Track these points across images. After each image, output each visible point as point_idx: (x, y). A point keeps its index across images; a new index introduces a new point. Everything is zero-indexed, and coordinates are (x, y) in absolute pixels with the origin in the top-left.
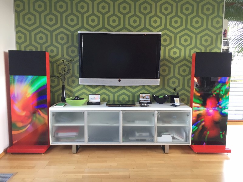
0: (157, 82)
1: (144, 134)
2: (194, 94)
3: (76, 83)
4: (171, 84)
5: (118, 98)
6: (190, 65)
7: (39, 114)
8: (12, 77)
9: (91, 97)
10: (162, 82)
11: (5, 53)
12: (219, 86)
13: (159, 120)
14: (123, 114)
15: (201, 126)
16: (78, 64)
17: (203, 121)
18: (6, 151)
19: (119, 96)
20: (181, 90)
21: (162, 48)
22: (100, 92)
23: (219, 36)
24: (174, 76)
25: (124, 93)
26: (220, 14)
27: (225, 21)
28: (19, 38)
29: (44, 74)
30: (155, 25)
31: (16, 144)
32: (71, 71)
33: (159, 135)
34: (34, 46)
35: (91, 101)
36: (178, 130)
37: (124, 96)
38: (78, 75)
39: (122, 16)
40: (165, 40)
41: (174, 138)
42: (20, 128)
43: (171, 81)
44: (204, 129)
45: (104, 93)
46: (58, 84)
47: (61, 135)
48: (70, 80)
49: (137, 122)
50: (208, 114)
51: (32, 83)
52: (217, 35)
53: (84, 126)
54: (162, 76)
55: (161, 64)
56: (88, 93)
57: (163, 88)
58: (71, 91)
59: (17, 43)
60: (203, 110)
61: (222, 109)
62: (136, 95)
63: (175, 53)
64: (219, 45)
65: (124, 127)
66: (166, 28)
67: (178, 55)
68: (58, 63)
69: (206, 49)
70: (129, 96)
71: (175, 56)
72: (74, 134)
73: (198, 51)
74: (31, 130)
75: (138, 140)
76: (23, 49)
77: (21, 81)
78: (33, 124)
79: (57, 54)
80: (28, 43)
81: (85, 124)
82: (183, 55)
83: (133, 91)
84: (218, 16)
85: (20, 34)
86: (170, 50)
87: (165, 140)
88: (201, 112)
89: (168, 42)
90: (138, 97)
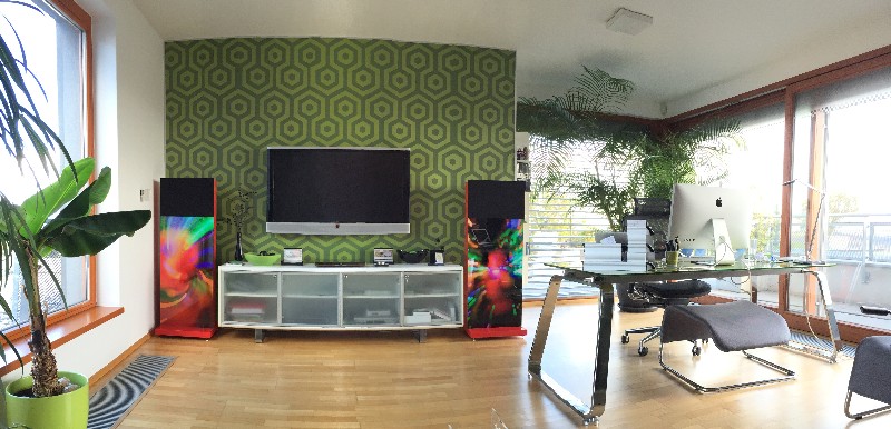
0: (406, 228)
1: (380, 313)
2: (470, 247)
3: (260, 231)
4: (430, 233)
5: (335, 256)
6: (462, 200)
7: (201, 278)
8: (164, 218)
9: (287, 252)
10: (414, 229)
11: (155, 183)
12: (507, 233)
13: (408, 288)
14: (344, 279)
15: (480, 298)
16: (265, 198)
17: (485, 289)
18: (152, 333)
19: (336, 254)
20: (448, 242)
21: (412, 172)
22: (303, 246)
23: (510, 158)
24: (436, 219)
25: (344, 249)
26: (510, 123)
27: (518, 135)
28: (170, 159)
29: (210, 214)
30: (399, 137)
31: (164, 323)
32: (251, 211)
33: (409, 312)
34: (193, 172)
35: (287, 259)
36: (443, 305)
37: (345, 253)
38: (265, 218)
39: (341, 122)
40: (418, 161)
41: (433, 317)
42: (172, 299)
43: (430, 227)
44: (486, 302)
45: (308, 248)
46: (229, 232)
47: (235, 311)
48: (249, 226)
49: (369, 292)
50: (491, 276)
51: (192, 229)
52: (506, 155)
53: (276, 299)
54: (414, 218)
55: (411, 199)
56: (281, 247)
57: (418, 239)
58: (250, 245)
59: (167, 167)
60: (483, 270)
61: (513, 268)
62: (367, 251)
63: (435, 181)
64: (509, 171)
65: (345, 301)
66: (418, 141)
67: (440, 184)
68: (231, 197)
69: (490, 176)
70: (353, 253)
71: (436, 187)
72: (258, 311)
73: (475, 178)
74: (189, 302)
75: (369, 323)
76: (175, 176)
77: (176, 226)
78: (191, 292)
79: (229, 183)
80: (183, 166)
81: (276, 295)
82: (449, 184)
83: (362, 244)
84: (506, 126)
85: (172, 153)
86: (426, 176)
87: (420, 320)
88: (481, 274)
89: (423, 164)
90: (372, 254)
